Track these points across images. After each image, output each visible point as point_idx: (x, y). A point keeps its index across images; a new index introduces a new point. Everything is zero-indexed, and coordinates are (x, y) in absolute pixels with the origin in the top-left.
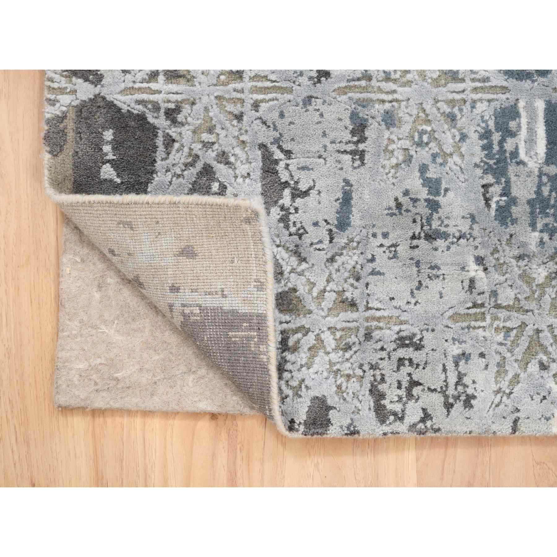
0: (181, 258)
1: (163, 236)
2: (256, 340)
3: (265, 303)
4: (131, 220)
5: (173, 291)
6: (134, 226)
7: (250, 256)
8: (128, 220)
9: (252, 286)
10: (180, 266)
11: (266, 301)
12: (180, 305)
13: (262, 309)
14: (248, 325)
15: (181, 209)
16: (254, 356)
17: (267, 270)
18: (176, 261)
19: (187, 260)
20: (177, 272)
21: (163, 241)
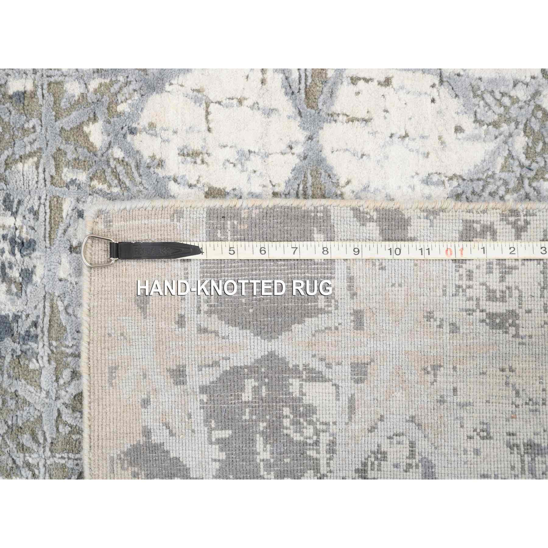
0: (148, 310)
1: (125, 331)
2: (236, 222)
3: (195, 209)
4: (107, 367)
5: (183, 323)
6: (114, 365)
7: (146, 226)
8: (107, 370)
9: (178, 224)
10: (157, 312)
11: (194, 208)
12: (199, 316)
13: (202, 212)
14: (219, 231)
15: (96, 304)
16: (253, 225)
17: (160, 206)
18: (151, 317)
19: (151, 303)
20: (163, 316)
21: (130, 331)
